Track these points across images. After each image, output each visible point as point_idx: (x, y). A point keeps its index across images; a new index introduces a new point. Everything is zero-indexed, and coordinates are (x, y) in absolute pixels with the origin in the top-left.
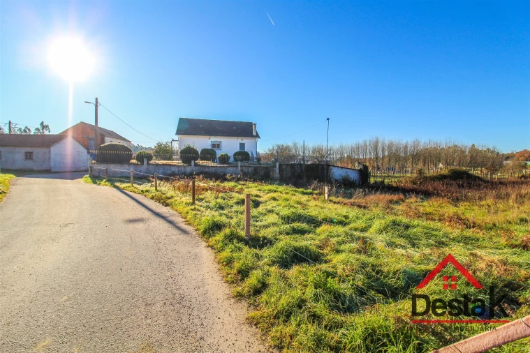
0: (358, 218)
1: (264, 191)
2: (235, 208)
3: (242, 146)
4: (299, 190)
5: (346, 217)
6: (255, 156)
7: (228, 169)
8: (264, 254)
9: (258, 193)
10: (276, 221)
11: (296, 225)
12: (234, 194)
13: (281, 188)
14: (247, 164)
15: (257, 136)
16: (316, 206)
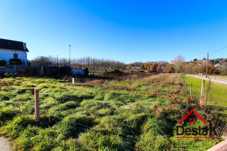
0: (97, 93)
1: (36, 83)
2: (19, 97)
3: (16, 55)
4: (57, 80)
5: (91, 93)
6: (26, 62)
7: (6, 69)
8: (57, 131)
9: (32, 84)
10: (53, 102)
11: (69, 103)
12: (14, 87)
13: (47, 80)
14: (21, 67)
15: (27, 50)
16: (72, 89)
